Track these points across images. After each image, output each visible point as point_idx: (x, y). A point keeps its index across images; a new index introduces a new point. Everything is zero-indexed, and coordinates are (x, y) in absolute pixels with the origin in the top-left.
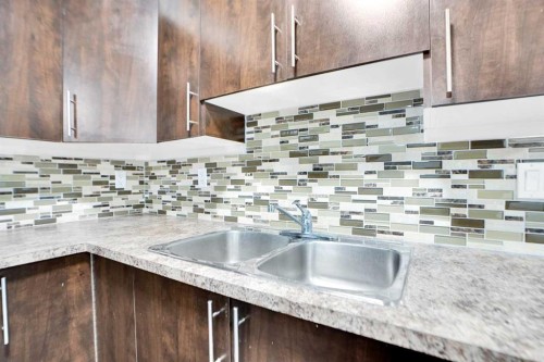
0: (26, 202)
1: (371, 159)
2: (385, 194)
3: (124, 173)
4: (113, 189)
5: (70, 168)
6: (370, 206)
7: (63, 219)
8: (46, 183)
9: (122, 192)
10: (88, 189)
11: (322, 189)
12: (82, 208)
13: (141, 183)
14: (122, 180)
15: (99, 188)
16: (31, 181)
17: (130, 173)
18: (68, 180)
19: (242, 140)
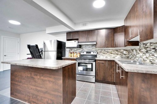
0: (112, 55)
1: (153, 49)
2: (155, 56)
3: (125, 51)
4: (123, 54)
5: (117, 51)
6: (153, 58)
7: (116, 57)
8: (114, 53)
9: (125, 54)
10: (119, 54)
11: (147, 55)
12: (118, 56)
13: (129, 53)
14: (125, 52)
15: (121, 54)
16: (113, 52)
17: (126, 51)
18: (117, 52)
19: (138, 46)
